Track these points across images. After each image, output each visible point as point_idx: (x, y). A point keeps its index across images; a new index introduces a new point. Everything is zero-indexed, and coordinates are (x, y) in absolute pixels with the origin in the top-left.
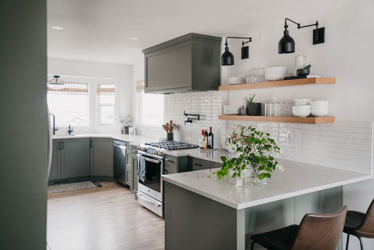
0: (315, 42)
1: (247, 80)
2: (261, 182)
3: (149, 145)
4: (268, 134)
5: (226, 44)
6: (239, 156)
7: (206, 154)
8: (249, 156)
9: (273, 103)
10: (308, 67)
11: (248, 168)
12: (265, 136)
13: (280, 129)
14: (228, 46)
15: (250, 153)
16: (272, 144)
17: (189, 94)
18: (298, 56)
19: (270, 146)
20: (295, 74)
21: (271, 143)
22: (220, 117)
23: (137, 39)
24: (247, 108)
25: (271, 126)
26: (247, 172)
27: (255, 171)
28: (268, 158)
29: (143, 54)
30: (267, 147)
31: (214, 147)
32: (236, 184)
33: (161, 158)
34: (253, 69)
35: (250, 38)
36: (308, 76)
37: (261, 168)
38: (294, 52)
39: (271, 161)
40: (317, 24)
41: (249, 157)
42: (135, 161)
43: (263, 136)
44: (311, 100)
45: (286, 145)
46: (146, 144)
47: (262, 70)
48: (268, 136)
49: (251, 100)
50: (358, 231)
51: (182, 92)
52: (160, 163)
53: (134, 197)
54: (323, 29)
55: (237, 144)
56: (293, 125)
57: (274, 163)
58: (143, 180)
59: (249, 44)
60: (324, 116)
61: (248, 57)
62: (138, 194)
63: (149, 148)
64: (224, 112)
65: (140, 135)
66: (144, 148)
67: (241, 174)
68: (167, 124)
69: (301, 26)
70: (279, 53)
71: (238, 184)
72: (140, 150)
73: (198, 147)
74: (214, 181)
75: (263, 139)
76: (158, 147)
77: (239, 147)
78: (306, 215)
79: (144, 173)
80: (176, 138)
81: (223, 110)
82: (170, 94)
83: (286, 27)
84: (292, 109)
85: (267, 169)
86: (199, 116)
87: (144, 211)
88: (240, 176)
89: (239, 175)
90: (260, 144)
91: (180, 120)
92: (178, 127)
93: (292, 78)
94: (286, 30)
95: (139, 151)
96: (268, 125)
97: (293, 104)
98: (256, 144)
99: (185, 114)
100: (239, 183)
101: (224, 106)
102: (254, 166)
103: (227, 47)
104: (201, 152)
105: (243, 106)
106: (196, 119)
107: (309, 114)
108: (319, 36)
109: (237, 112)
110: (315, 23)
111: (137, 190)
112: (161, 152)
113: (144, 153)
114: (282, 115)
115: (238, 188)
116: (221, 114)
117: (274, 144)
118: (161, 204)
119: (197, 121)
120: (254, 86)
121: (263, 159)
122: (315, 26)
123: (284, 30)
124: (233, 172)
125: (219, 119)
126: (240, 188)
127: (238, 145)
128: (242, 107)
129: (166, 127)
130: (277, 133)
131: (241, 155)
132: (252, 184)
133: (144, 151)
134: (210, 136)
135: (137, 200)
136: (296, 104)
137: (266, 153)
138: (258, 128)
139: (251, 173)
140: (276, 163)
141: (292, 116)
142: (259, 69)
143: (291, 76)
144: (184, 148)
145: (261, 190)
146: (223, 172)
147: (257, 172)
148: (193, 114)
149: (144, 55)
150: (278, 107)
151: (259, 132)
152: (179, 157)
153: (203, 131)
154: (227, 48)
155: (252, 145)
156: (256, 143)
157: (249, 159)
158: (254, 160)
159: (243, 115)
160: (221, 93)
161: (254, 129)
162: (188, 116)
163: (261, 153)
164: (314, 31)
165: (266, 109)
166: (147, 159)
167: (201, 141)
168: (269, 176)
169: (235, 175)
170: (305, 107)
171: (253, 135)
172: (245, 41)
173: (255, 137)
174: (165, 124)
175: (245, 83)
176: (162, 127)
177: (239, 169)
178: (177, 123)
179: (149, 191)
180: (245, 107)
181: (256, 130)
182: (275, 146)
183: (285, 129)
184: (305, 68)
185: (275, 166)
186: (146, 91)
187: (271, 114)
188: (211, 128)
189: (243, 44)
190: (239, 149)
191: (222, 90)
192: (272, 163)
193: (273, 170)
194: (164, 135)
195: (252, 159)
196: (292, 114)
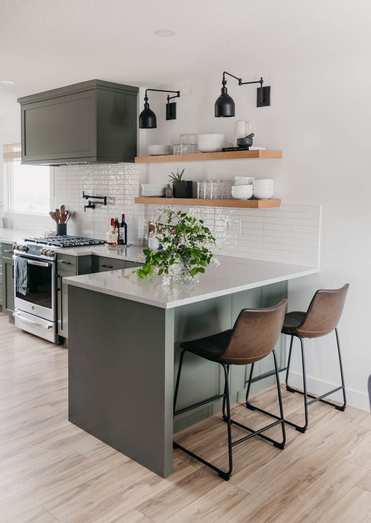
0: (259, 105)
1: (175, 149)
2: (193, 280)
3: (31, 241)
4: (201, 221)
5: (146, 99)
6: (167, 247)
7: (116, 251)
8: (178, 248)
9: (208, 182)
10: (250, 136)
11: (177, 263)
12: (197, 223)
13: (216, 216)
14: (148, 102)
15: (179, 245)
16: (206, 234)
17: (91, 166)
18: (238, 121)
19: (203, 236)
20: (235, 145)
21: (206, 232)
22: (137, 201)
23: (14, 83)
24: (173, 188)
25: (205, 212)
26: (176, 267)
27: (186, 267)
28: (201, 250)
29: (19, 104)
30: (201, 238)
31: (128, 242)
32: (162, 283)
33: (52, 259)
34: (182, 135)
35: (178, 92)
36: (250, 148)
37: (193, 262)
38: (234, 116)
39: (205, 254)
40: (261, 82)
41: (179, 250)
42: (8, 266)
43: (195, 223)
44: (253, 178)
45: (224, 236)
46: (26, 240)
47: (193, 137)
48: (202, 224)
49: (180, 177)
50: (299, 330)
51: (80, 164)
52: (50, 266)
53: (8, 320)
54: (269, 88)
55: (164, 233)
56: (232, 210)
57: (208, 256)
58: (24, 293)
59: (176, 100)
60: (269, 199)
61: (175, 118)
62: (15, 314)
63: (31, 246)
64: (143, 194)
65: (12, 228)
66: (24, 247)
67: (169, 270)
68: (57, 210)
69: (242, 82)
70: (215, 117)
71: (165, 283)
72: (18, 248)
73: (105, 242)
74: (134, 283)
75: (196, 227)
76: (46, 244)
77: (166, 236)
78: (243, 310)
79: (26, 282)
80: (71, 231)
81: (141, 190)
82: (61, 167)
83: (224, 83)
84: (231, 190)
85: (200, 263)
86: (105, 198)
87: (26, 338)
88: (168, 273)
89: (166, 271)
90: (192, 233)
91: (77, 205)
92: (74, 215)
93: (232, 149)
94: (224, 87)
95: (16, 251)
96: (201, 210)
97: (232, 182)
98: (187, 233)
99: (84, 196)
100: (166, 281)
101: (142, 185)
102: (184, 260)
103: (146, 103)
104: (110, 249)
105: (169, 185)
106: (101, 203)
107: (251, 196)
108: (264, 97)
109: (160, 194)
110: (260, 80)
111: (13, 308)
112: (51, 250)
113: (24, 253)
114: (219, 198)
115: (165, 289)
116: (138, 196)
117: (209, 234)
118: (52, 324)
119: (103, 206)
120: (184, 157)
121: (196, 251)
122: (259, 84)
123: (222, 86)
124: (158, 269)
125: (136, 203)
126: (167, 287)
127: (164, 235)
128: (166, 187)
129: (55, 215)
130: (213, 221)
131: (169, 246)
132: (182, 283)
133: (24, 250)
134: (122, 226)
135: (14, 323)
136: (236, 183)
137: (199, 245)
138: (189, 213)
139: (180, 269)
140: (211, 256)
141: (232, 198)
142: (190, 135)
143: (231, 146)
144: (85, 245)
145: (192, 290)
146: (146, 270)
147: (189, 268)
148: (95, 195)
149: (20, 106)
150: (214, 186)
151: (191, 218)
152: (79, 257)
153: (112, 219)
154: (146, 105)
155: (183, 235)
156: (187, 231)
157: (178, 251)
158: (184, 253)
159: (168, 197)
160: (137, 167)
161: (185, 214)
162: (89, 199)
163: (193, 244)
164: (258, 89)
165: (198, 189)
166: (30, 261)
167: (109, 234)
168: (202, 270)
169: (160, 272)
170: (245, 186)
171: (183, 221)
172: (171, 95)
173: (186, 225)
174: (55, 211)
175: (172, 154)
176: (49, 215)
177: (166, 264)
178: (72, 210)
179: (33, 308)
180: (172, 187)
181: (187, 215)
182: (210, 236)
183: (223, 216)
184: (247, 137)
185: (209, 259)
186: (24, 162)
187: (205, 195)
188: (123, 216)
189: (169, 99)
190: (166, 240)
191: (139, 162)
192: (206, 256)
193: (207, 264)
194: (53, 227)
195: (182, 252)
196: (231, 196)
